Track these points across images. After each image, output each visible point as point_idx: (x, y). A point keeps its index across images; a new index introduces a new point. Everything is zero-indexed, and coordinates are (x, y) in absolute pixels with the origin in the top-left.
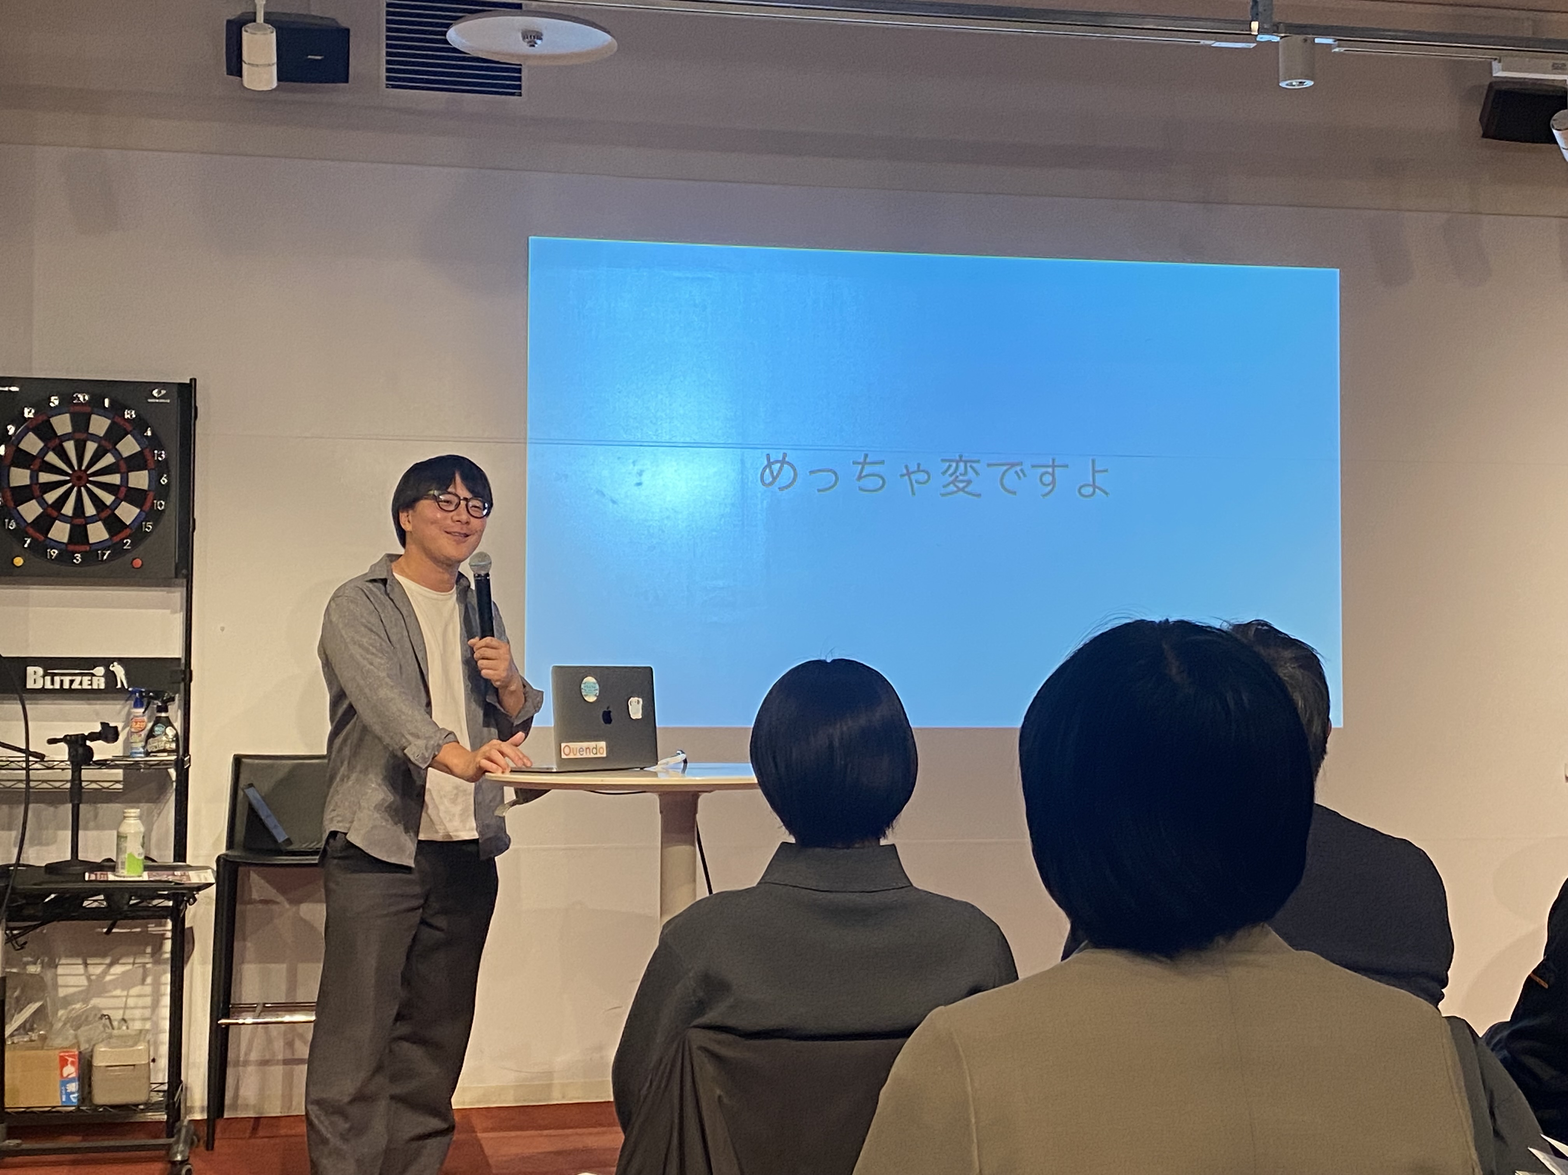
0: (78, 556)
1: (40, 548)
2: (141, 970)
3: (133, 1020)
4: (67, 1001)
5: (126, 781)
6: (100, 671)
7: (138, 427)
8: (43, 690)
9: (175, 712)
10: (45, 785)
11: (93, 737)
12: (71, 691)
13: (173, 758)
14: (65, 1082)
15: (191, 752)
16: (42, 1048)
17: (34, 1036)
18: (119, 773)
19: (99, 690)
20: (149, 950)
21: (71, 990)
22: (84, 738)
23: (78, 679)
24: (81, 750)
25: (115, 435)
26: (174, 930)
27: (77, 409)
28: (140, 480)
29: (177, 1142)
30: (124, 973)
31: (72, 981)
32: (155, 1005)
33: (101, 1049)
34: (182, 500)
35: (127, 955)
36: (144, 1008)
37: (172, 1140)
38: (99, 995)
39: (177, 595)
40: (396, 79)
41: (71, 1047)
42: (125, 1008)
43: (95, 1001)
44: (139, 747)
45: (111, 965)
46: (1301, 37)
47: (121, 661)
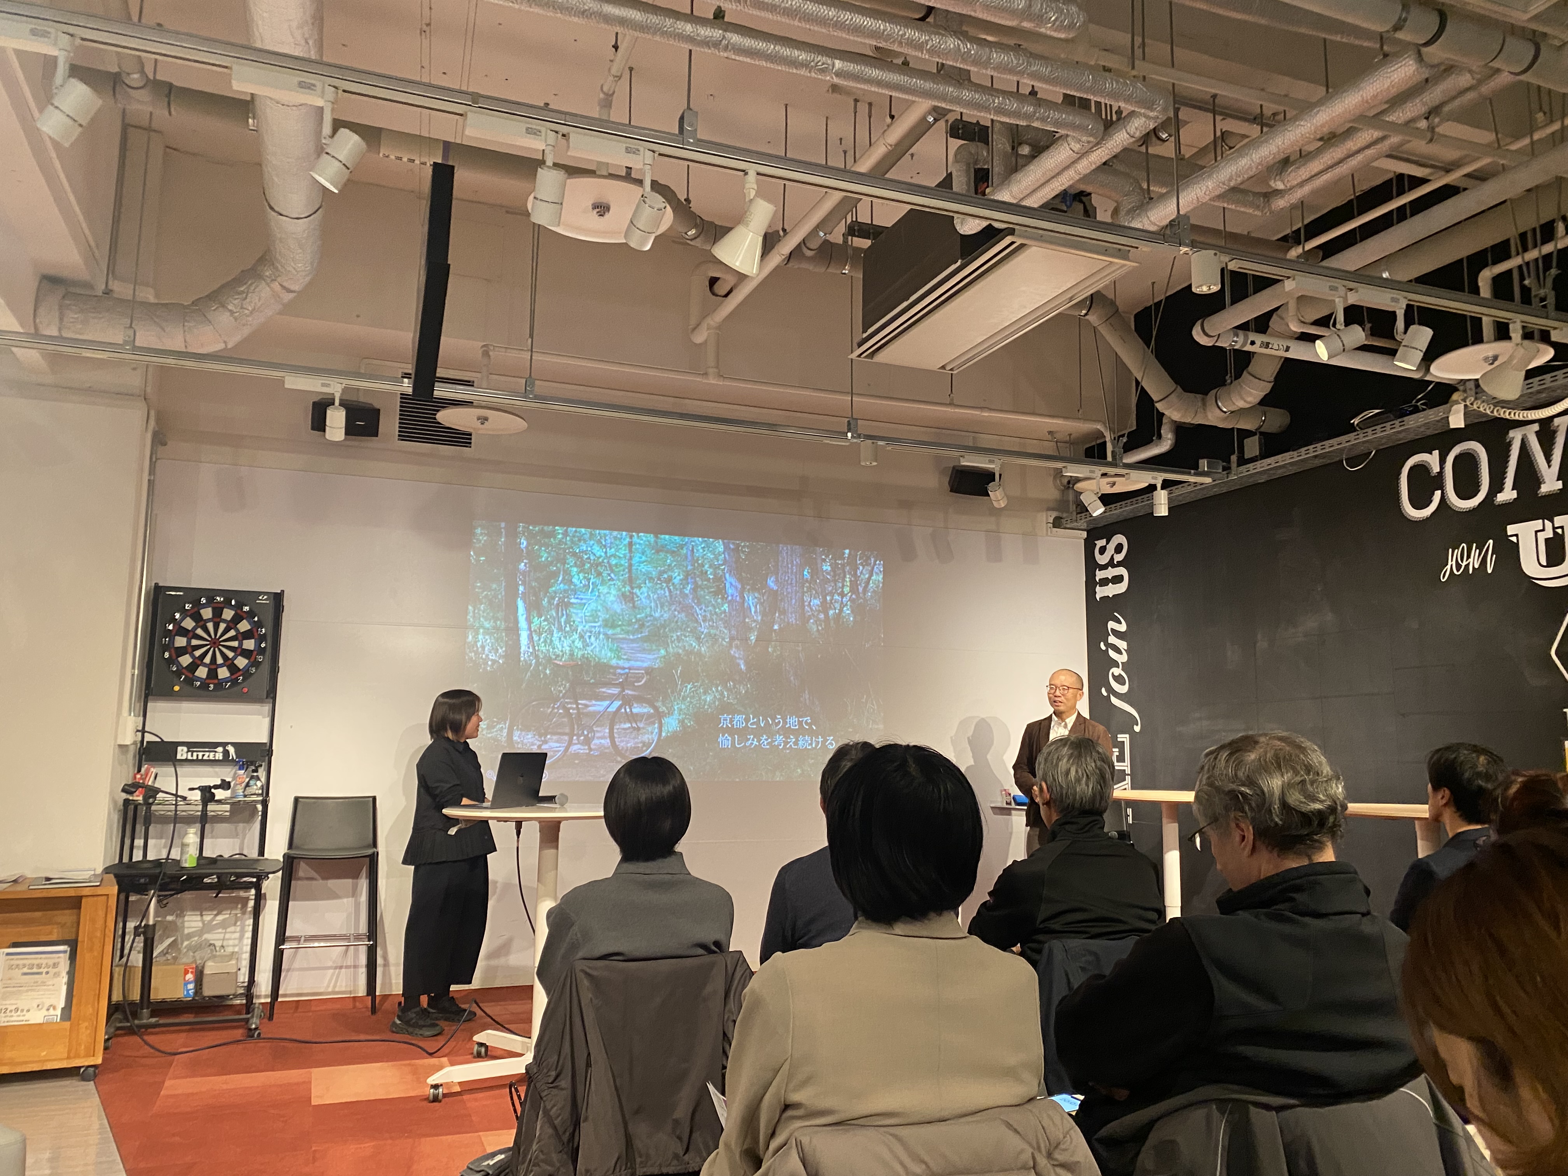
0: (212, 686)
1: (190, 681)
2: (234, 919)
3: (228, 946)
4: (189, 936)
5: (231, 811)
6: (220, 749)
7: (251, 615)
8: (186, 760)
9: (262, 773)
10: (184, 813)
11: (216, 787)
12: (202, 760)
13: (261, 798)
14: (187, 983)
15: (270, 794)
16: (174, 964)
17: (169, 957)
18: (228, 807)
19: (219, 760)
20: (239, 906)
21: (191, 930)
22: (210, 787)
23: (207, 754)
24: (208, 795)
25: (237, 619)
26: (256, 895)
27: (216, 605)
28: (249, 644)
29: (253, 1017)
30: (224, 920)
31: (193, 924)
32: (241, 938)
33: (209, 964)
34: (272, 656)
35: (226, 909)
36: (235, 939)
37: (249, 1016)
38: (209, 932)
39: (267, 708)
40: (402, 437)
41: (192, 963)
42: (223, 940)
43: (206, 936)
44: (240, 792)
45: (216, 915)
46: (871, 441)
47: (233, 744)
